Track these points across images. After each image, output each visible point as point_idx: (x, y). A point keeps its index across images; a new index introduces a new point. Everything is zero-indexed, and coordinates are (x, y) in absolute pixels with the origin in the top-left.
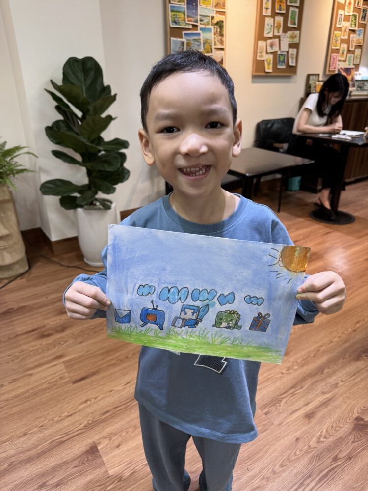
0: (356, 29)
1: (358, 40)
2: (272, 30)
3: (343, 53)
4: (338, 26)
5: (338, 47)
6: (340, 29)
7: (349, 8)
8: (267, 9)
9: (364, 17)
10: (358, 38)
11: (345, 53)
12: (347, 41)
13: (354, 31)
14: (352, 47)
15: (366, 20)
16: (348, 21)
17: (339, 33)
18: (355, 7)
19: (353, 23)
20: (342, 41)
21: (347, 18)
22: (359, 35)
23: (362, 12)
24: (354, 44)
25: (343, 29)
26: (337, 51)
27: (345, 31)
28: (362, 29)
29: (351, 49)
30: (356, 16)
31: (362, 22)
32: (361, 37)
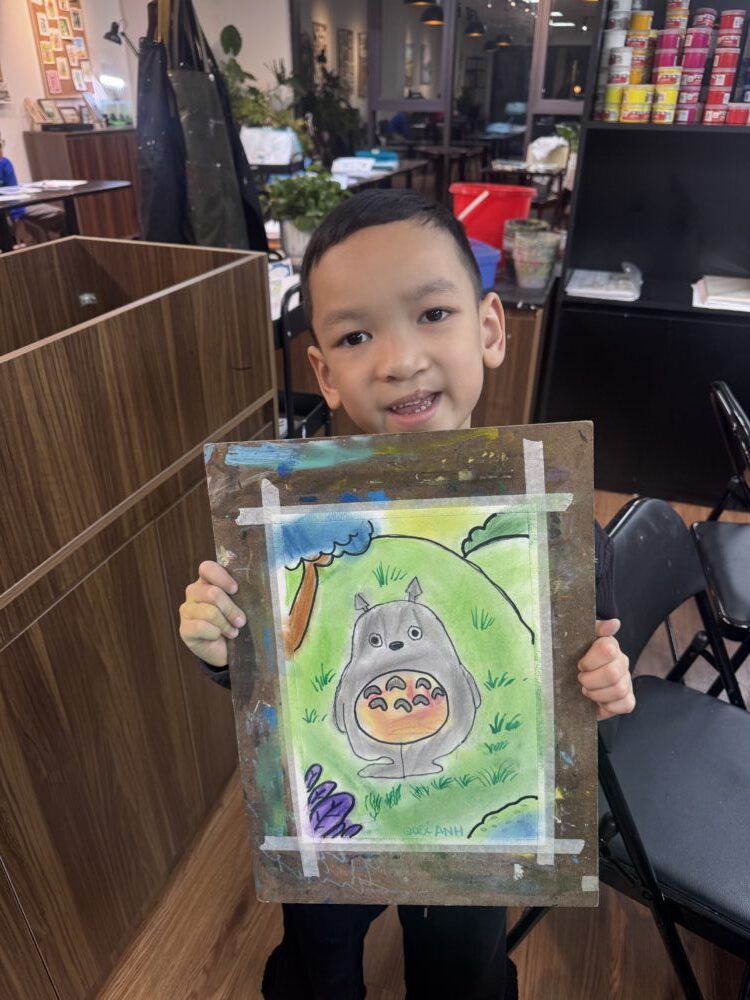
0: (71, 37)
1: (80, 52)
3: (64, 70)
5: (53, 62)
6: (47, 38)
7: (52, 11)
9: (78, 23)
10: (78, 50)
11: (67, 69)
12: (64, 54)
13: (70, 41)
14: (74, 61)
15: (82, 24)
16: (57, 27)
17: (47, 43)
18: (59, 10)
19: (64, 29)
20: (57, 54)
21: (53, 24)
22: (79, 46)
23: (72, 15)
24: (76, 58)
25: (52, 38)
26: (54, 67)
27: (56, 41)
28: (81, 38)
29: (72, 64)
30: (65, 21)
31: (77, 29)
32: (83, 48)
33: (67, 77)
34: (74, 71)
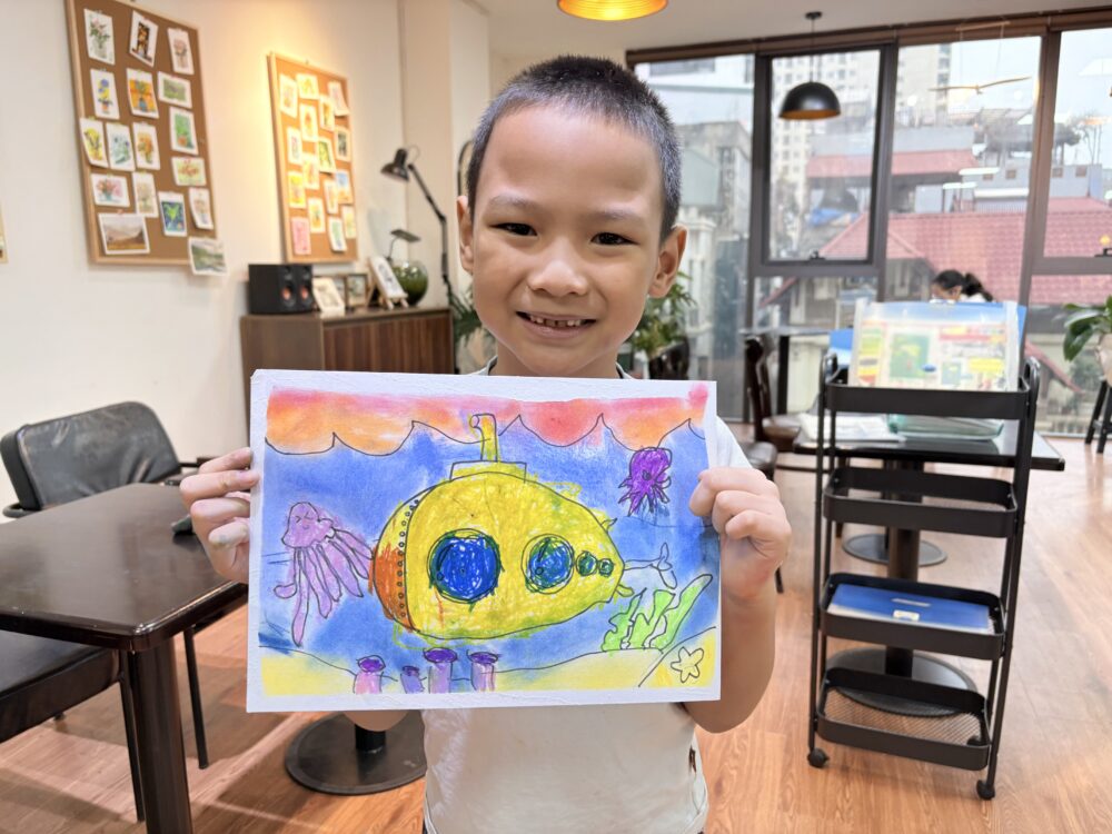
0: (332, 169)
1: (343, 193)
2: (131, 154)
3: (318, 218)
4: (292, 160)
5: (302, 205)
6: (298, 168)
7: (309, 127)
8: (106, 103)
9: (343, 149)
10: (340, 189)
11: (322, 216)
12: (320, 193)
13: (329, 175)
14: (333, 206)
15: (348, 153)
16: (313, 152)
17: (298, 175)
18: (319, 128)
19: (324, 156)
20: (310, 193)
21: (309, 147)
22: (342, 183)
23: (336, 139)
24: (336, 201)
25: (306, 168)
26: (303, 212)
27: (311, 173)
28: (345, 172)
29: (331, 210)
30: (325, 145)
31: (341, 158)
32: (347, 188)
33: (320, 229)
34: (332, 221)
